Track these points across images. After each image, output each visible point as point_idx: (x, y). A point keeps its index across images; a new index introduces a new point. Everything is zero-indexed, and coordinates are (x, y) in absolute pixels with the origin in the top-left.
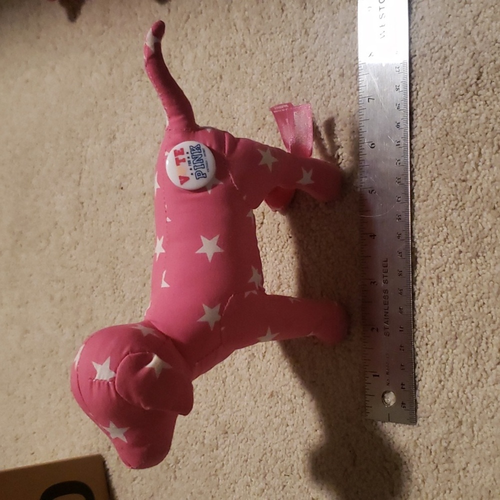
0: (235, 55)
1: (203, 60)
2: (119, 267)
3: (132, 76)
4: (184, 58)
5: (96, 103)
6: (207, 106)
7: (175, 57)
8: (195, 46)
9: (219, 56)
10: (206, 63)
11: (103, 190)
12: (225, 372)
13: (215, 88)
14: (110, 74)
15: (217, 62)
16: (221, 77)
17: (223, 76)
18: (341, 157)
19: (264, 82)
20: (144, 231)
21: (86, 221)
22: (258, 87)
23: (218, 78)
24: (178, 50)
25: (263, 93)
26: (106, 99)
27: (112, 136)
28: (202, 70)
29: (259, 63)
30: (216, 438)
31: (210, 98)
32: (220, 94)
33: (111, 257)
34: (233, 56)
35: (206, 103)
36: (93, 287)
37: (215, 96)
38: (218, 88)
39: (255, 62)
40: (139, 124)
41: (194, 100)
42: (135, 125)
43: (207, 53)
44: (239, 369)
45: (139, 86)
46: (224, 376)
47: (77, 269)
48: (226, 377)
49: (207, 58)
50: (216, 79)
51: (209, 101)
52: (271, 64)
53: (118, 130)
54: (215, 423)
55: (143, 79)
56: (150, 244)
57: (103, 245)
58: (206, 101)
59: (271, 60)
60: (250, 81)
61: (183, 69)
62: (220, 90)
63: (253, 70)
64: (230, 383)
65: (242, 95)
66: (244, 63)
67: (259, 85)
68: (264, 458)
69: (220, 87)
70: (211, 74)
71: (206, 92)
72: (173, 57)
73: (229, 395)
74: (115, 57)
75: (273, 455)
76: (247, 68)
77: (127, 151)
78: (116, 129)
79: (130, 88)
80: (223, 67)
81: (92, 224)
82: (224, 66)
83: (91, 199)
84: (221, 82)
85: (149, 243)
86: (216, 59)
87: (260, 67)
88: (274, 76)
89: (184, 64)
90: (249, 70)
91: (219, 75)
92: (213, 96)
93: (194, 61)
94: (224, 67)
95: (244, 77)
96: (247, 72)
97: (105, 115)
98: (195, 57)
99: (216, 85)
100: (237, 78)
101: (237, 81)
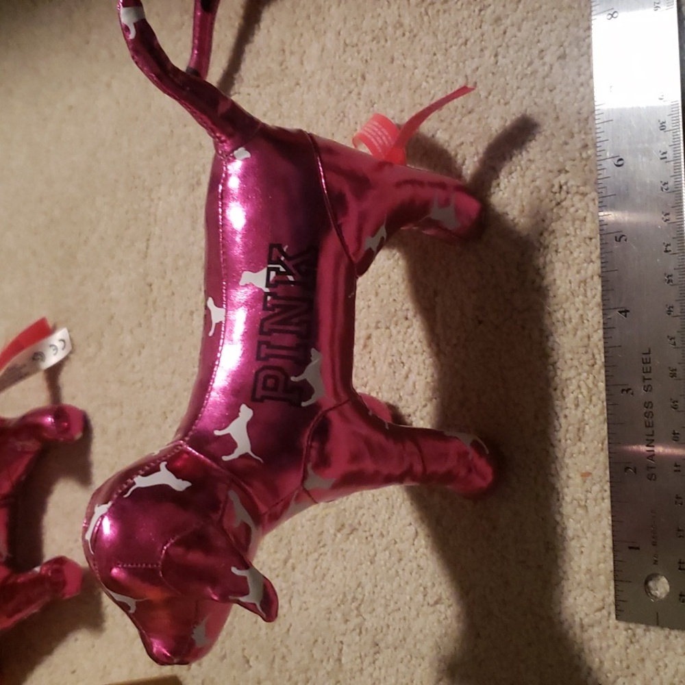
0: (386, 40)
1: (335, 53)
4: (304, 52)
5: (172, 131)
6: (341, 124)
7: (292, 53)
8: (323, 32)
9: (360, 44)
10: (340, 57)
11: (181, 263)
12: (374, 546)
13: (354, 95)
15: (356, 54)
16: (363, 77)
17: (367, 75)
18: (564, 187)
19: (433, 78)
21: (155, 311)
22: (423, 87)
23: (359, 78)
24: (296, 40)
25: (431, 96)
26: (185, 126)
27: (196, 180)
28: (332, 68)
29: (425, 49)
31: (346, 110)
32: (361, 103)
34: (382, 42)
35: (339, 119)
36: (165, 413)
37: (354, 106)
38: (359, 94)
39: (418, 49)
41: (321, 116)
43: (342, 42)
44: (398, 540)
46: (372, 553)
47: (142, 386)
48: (375, 555)
49: (342, 49)
50: (355, 80)
51: (344, 116)
52: (446, 50)
54: (358, 631)
57: (180, 348)
58: (339, 115)
59: (446, 42)
60: (410, 78)
61: (303, 70)
62: (362, 97)
63: (415, 61)
64: (382, 562)
65: (397, 102)
66: (400, 51)
67: (424, 84)
69: (363, 93)
70: (347, 74)
71: (338, 102)
72: (287, 53)
73: (381, 584)
76: (405, 59)
78: (201, 170)
80: (367, 61)
81: (165, 316)
82: (369, 58)
83: (163, 278)
84: (363, 84)
86: (355, 49)
87: (427, 56)
88: (449, 68)
89: (305, 63)
90: (409, 63)
91: (360, 74)
92: (350, 108)
93: (322, 55)
94: (369, 60)
95: (401, 73)
96: (406, 65)
97: (184, 150)
98: (323, 50)
99: (356, 90)
100: (389, 75)
101: (390, 81)
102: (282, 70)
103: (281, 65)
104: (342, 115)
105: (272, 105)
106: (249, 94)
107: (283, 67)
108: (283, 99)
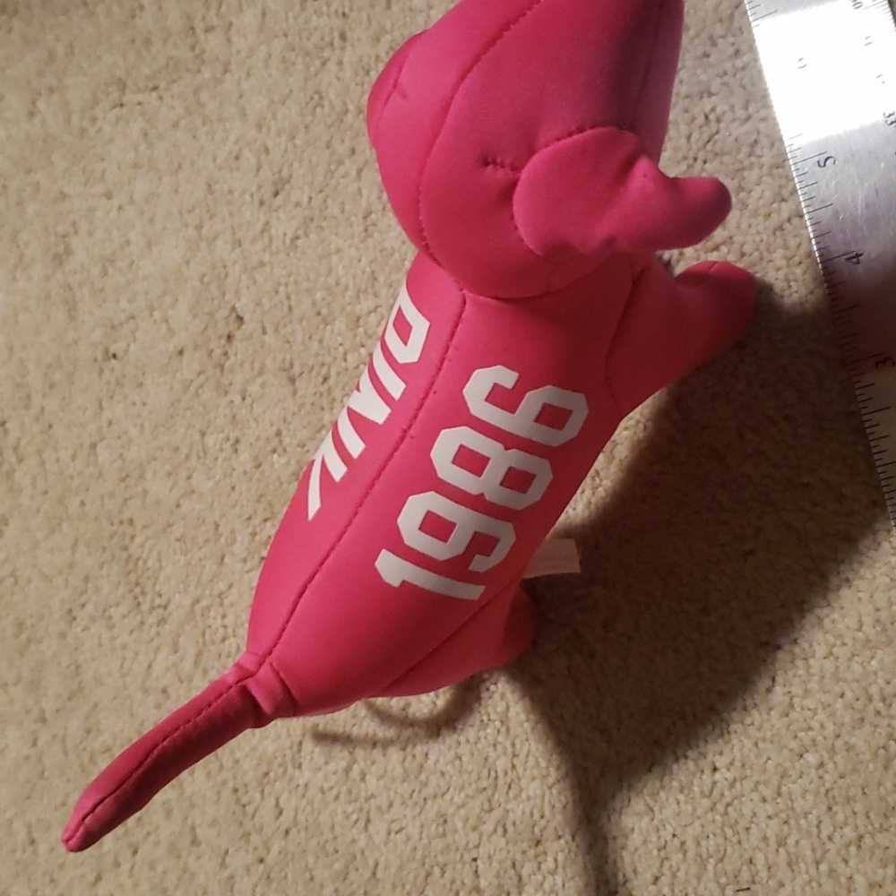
1: (286, 14)
2: (138, 540)
3: (96, 102)
4: (231, 25)
6: (319, 110)
7: (209, 29)
10: (295, 18)
11: (58, 376)
13: (332, 65)
14: (31, 114)
15: (325, 9)
16: (343, 37)
17: (349, 34)
18: (712, 117)
20: (197, 437)
21: (20, 461)
23: (337, 40)
27: (62, 248)
28: (286, 35)
30: (514, 865)
31: (323, 88)
32: (348, 73)
33: (112, 524)
35: (313, 102)
36: (70, 611)
37: (335, 81)
38: (340, 63)
40: (132, 201)
41: (280, 106)
42: (120, 208)
45: (119, 119)
47: (16, 583)
50: (332, 44)
51: (321, 98)
53: (76, 233)
54: (500, 830)
55: (125, 99)
56: (220, 460)
58: (312, 98)
61: (233, 50)
62: (346, 65)
68: (666, 870)
69: (345, 60)
70: (315, 38)
71: (306, 80)
72: (200, 31)
73: (525, 750)
74: (40, 74)
75: (691, 854)
77: (110, 271)
78: (72, 230)
79: (92, 131)
80: (344, 14)
82: (347, 10)
83: (27, 407)
84: (343, 49)
85: (216, 459)
89: (234, 38)
91: (336, 34)
92: (330, 84)
93: (263, 23)
94: (348, 13)
95: (408, 19)
96: (413, 7)
97: (31, 209)
98: (264, 14)
99: (335, 58)
100: (388, 26)
101: (391, 32)
102: (196, 57)
103: (193, 48)
104: (316, 97)
105: (187, 109)
106: (140, 104)
107: (197, 51)
108: (204, 96)
